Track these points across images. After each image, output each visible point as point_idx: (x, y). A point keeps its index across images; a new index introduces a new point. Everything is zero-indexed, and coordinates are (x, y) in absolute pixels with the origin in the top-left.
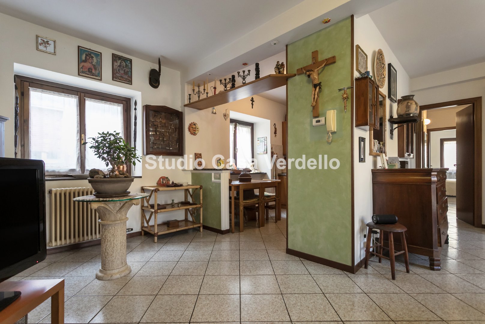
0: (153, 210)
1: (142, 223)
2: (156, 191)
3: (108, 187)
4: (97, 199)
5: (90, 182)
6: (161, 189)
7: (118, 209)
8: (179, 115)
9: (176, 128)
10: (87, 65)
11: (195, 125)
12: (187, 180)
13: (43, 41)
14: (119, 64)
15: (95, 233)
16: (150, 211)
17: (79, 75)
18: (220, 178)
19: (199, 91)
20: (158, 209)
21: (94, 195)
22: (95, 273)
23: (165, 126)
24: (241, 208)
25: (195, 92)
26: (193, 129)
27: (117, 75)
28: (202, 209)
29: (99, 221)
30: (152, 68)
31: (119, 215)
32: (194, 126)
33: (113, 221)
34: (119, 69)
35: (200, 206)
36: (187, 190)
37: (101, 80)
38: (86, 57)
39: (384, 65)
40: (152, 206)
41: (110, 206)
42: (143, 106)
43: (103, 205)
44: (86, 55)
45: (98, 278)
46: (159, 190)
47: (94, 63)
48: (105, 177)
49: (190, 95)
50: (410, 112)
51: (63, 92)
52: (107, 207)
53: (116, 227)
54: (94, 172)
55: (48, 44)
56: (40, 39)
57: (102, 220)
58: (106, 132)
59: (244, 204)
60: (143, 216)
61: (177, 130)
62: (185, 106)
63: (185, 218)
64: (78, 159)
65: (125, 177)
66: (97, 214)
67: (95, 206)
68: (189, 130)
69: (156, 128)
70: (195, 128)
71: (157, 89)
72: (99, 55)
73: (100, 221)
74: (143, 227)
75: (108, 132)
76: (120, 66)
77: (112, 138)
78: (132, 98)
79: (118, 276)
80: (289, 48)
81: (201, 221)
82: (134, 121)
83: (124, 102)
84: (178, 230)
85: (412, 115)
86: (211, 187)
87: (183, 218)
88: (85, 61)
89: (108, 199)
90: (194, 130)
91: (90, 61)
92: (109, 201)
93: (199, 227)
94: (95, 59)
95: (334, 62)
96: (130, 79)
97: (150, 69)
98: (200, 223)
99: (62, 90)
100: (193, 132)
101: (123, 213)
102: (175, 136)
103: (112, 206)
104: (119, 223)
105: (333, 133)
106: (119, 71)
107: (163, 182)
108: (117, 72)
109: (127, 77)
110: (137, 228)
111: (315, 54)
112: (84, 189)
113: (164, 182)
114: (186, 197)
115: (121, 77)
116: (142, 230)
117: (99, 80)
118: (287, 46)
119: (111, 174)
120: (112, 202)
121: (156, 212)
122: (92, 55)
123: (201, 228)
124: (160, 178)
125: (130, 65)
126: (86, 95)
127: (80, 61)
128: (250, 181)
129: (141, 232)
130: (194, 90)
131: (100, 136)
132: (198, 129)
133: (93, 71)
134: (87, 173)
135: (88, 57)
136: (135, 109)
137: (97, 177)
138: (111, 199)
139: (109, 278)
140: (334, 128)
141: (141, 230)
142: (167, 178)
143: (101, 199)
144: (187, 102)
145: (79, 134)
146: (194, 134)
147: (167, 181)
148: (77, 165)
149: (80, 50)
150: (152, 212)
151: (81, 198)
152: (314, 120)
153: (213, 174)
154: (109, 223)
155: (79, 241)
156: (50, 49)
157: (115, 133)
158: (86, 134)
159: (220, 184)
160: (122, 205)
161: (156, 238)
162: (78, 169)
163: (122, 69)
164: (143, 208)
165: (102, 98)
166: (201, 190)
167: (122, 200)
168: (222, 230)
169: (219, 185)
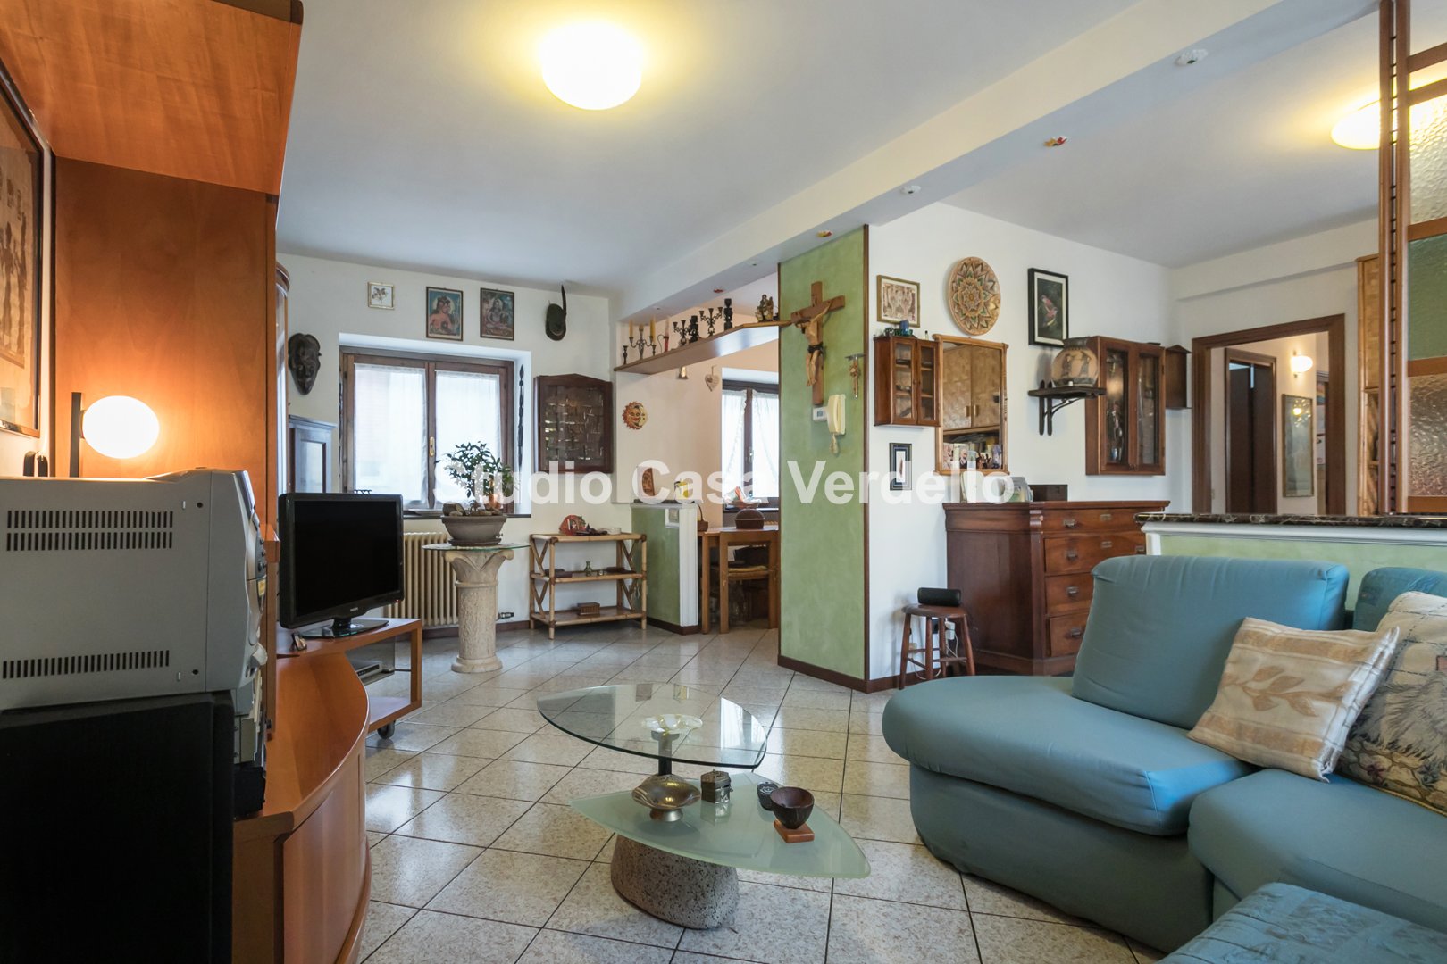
0: (547, 579)
1: (532, 605)
2: (553, 541)
3: (470, 530)
4: (454, 548)
5: (444, 521)
6: (561, 539)
7: (482, 564)
8: (604, 390)
9: (598, 417)
10: (440, 317)
11: (637, 407)
12: (621, 523)
13: (378, 290)
14: (491, 306)
15: (451, 614)
16: (543, 581)
17: (427, 336)
18: (677, 520)
19: (641, 340)
20: (556, 577)
21: (450, 542)
22: (450, 665)
23: (576, 415)
24: (724, 583)
25: (635, 341)
26: (634, 417)
27: (489, 326)
28: (644, 583)
29: (455, 581)
30: (552, 303)
31: (484, 575)
32: (636, 411)
33: (475, 583)
34: (492, 316)
35: (641, 575)
36: (621, 544)
37: (462, 340)
38: (438, 305)
39: (994, 283)
40: (547, 573)
41: (471, 559)
42: (534, 379)
43: (461, 557)
44: (439, 301)
45: (454, 669)
46: (557, 541)
47: (450, 313)
48: (464, 514)
49: (625, 347)
50: (1072, 375)
51: (403, 365)
52: (466, 560)
53: (480, 593)
54: (449, 508)
55: (384, 293)
56: (373, 287)
57: (460, 581)
58: (466, 445)
59: (730, 574)
60: (533, 592)
61: (601, 419)
62: (616, 370)
63: (618, 604)
64: (424, 482)
65: (493, 515)
66: (454, 574)
67: (450, 557)
68: (625, 418)
69: (557, 420)
70: (638, 414)
71: (561, 341)
72: (459, 296)
73: (457, 582)
74: (532, 612)
75: (469, 444)
76: (493, 309)
77: (476, 452)
78: (517, 360)
79: (482, 669)
80: (782, 267)
81: (644, 609)
82: (518, 406)
83: (502, 370)
84: (594, 620)
85: (1071, 384)
86: (664, 538)
87: (614, 602)
88: (436, 312)
89: (468, 548)
90: (636, 419)
91: (445, 310)
92: (469, 550)
93: (639, 620)
94: (452, 304)
95: (842, 307)
96: (511, 330)
97: (547, 305)
98: (641, 611)
99: (400, 361)
100: (633, 422)
101: (490, 571)
102: (598, 433)
103: (475, 560)
104: (483, 587)
105: (840, 437)
106: (492, 319)
107: (571, 527)
108: (488, 322)
109: (505, 328)
110: (521, 615)
111: (817, 287)
112: (434, 535)
113: (574, 526)
114: (619, 559)
115: (496, 329)
116: (532, 618)
117: (458, 340)
118: (779, 265)
119: (473, 509)
120: (474, 552)
121: (552, 582)
122: (449, 298)
123: (644, 623)
124: (567, 518)
125: (510, 303)
126: (438, 364)
127: (430, 312)
128: (762, 527)
129: (529, 622)
130: (631, 338)
131: (458, 450)
132: (643, 415)
133: (450, 327)
134: (440, 509)
135: (441, 304)
136: (521, 383)
137: (453, 515)
138: (472, 548)
139: (469, 670)
140: (840, 429)
141: (528, 619)
142: (580, 518)
143: (459, 548)
144: (619, 363)
145: (426, 437)
146: (636, 426)
147: (580, 524)
148: (422, 494)
149: (430, 293)
150: (546, 583)
151: (430, 546)
152: (816, 411)
153: (667, 511)
154: (469, 585)
155: (426, 625)
156: (387, 300)
157: (479, 445)
158: (437, 436)
159: (678, 530)
160: (488, 558)
161: (552, 631)
162: (424, 501)
163: (497, 314)
164: (533, 576)
165: (463, 366)
166: (645, 543)
167: (488, 550)
168: (681, 625)
169: (676, 533)
